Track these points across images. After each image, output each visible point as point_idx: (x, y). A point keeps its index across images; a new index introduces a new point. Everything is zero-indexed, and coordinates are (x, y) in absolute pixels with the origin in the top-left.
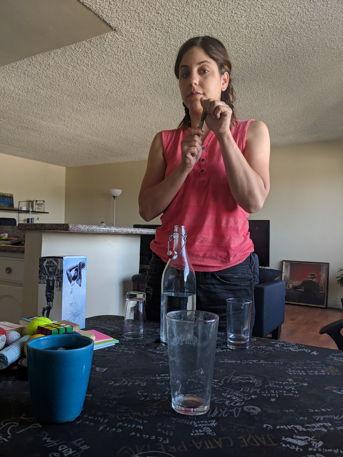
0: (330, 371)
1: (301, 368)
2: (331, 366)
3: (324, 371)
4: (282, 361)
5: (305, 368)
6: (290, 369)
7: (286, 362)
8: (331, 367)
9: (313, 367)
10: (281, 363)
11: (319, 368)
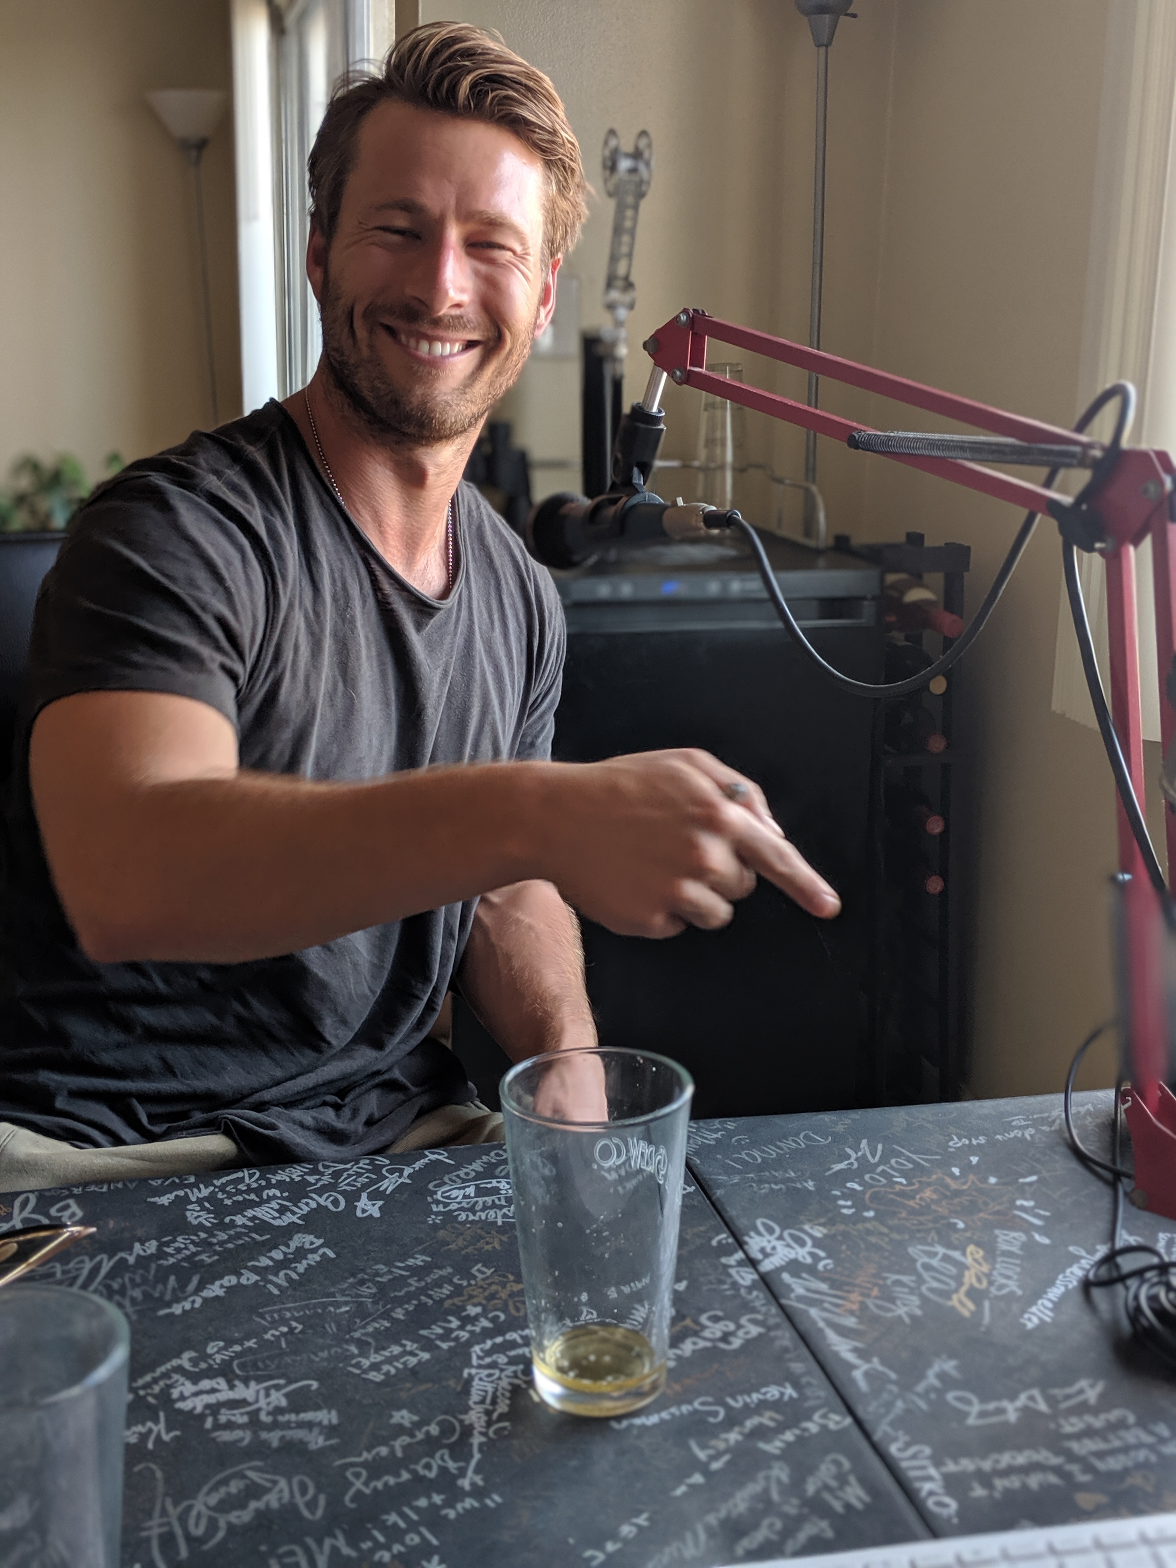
0: (493, 1296)
1: (388, 1325)
2: (479, 1266)
3: (475, 1305)
4: (289, 1309)
5: (399, 1314)
6: (354, 1350)
7: (307, 1306)
8: (479, 1271)
9: (423, 1298)
10: (294, 1324)
11: (449, 1297)
